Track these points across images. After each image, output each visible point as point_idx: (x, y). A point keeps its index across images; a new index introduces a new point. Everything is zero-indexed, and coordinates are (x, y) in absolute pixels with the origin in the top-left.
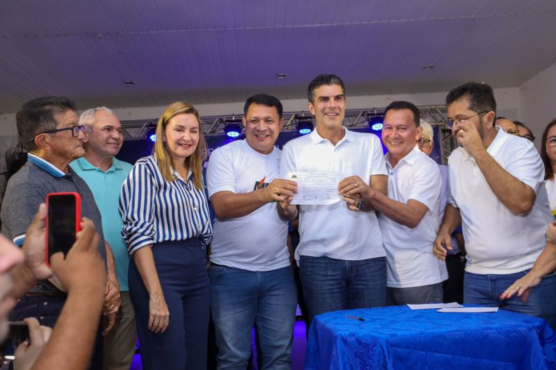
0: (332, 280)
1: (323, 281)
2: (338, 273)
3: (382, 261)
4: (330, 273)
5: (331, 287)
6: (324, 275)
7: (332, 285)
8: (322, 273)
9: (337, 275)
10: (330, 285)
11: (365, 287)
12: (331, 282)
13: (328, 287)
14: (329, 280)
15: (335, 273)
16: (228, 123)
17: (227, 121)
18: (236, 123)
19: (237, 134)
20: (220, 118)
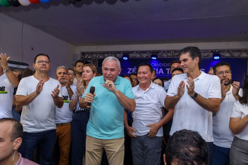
18: (155, 54)
19: (156, 58)
20: (150, 52)
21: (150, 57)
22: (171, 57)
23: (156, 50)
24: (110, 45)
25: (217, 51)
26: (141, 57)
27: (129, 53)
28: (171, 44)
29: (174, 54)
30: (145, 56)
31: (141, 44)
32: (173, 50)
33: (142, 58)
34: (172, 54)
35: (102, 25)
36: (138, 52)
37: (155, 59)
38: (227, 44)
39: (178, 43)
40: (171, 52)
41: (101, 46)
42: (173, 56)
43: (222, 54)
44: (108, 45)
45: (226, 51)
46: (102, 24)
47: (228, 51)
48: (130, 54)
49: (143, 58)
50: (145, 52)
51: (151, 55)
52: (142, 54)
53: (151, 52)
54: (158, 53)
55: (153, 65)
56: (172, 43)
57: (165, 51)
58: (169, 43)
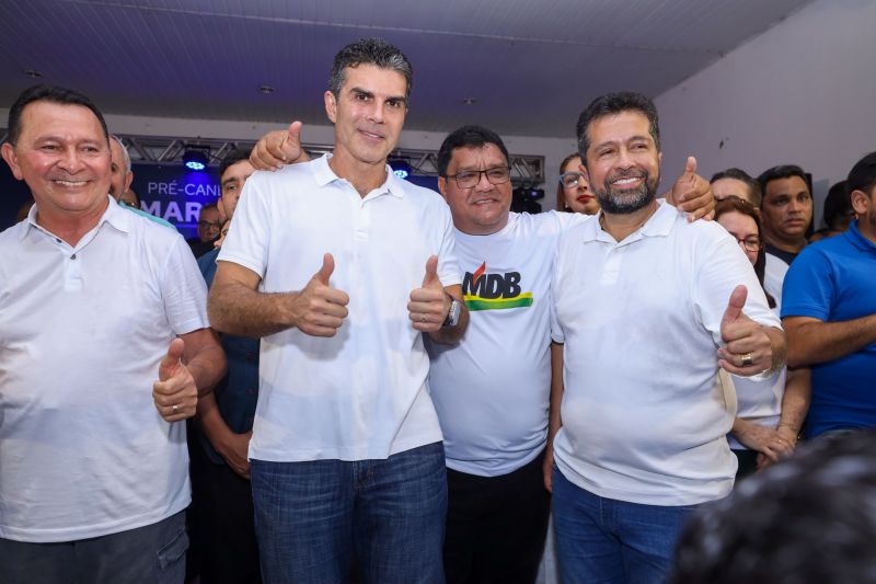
0: (317, 502)
1: (296, 505)
2: (332, 485)
3: (436, 452)
4: (312, 487)
5: (313, 520)
6: (299, 493)
7: (315, 514)
8: (296, 486)
9: (329, 491)
10: (310, 514)
11: (393, 514)
12: (313, 509)
13: (305, 520)
14: (309, 503)
15: (326, 486)
16: (191, 149)
17: (189, 146)
18: (200, 150)
19: (201, 167)
20: (180, 141)
21: (181, 160)
23: (202, 136)
25: (399, 154)
26: (143, 159)
28: (255, 124)
30: (158, 155)
31: (145, 115)
33: (147, 162)
36: (133, 140)
37: (199, 170)
38: (426, 137)
43: (413, 163)
45: (423, 154)
47: (428, 158)
49: (153, 163)
50: (160, 142)
51: (183, 153)
52: (148, 150)
53: (182, 143)
54: (209, 147)
55: (190, 189)
56: (258, 121)
57: (236, 144)
58: (249, 120)
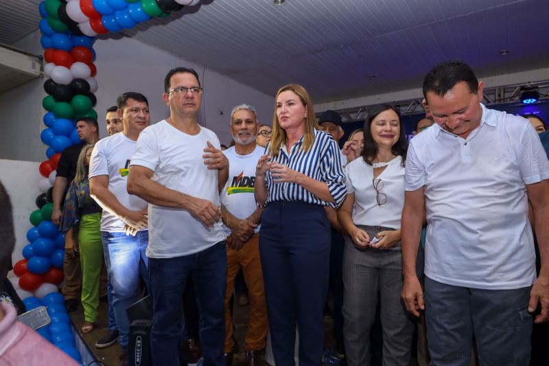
22: (497, 103)
24: (360, 96)
27: (399, 106)
28: (493, 78)
29: (504, 96)
32: (500, 88)
34: (499, 95)
35: (342, 49)
39: (512, 73)
40: (495, 93)
41: (342, 101)
42: (501, 100)
44: (356, 97)
46: (342, 46)
48: (402, 108)
56: (495, 75)
58: (489, 76)
